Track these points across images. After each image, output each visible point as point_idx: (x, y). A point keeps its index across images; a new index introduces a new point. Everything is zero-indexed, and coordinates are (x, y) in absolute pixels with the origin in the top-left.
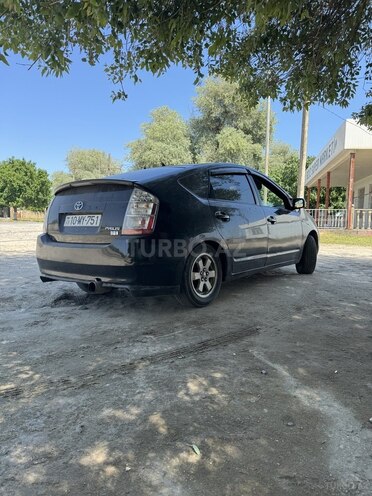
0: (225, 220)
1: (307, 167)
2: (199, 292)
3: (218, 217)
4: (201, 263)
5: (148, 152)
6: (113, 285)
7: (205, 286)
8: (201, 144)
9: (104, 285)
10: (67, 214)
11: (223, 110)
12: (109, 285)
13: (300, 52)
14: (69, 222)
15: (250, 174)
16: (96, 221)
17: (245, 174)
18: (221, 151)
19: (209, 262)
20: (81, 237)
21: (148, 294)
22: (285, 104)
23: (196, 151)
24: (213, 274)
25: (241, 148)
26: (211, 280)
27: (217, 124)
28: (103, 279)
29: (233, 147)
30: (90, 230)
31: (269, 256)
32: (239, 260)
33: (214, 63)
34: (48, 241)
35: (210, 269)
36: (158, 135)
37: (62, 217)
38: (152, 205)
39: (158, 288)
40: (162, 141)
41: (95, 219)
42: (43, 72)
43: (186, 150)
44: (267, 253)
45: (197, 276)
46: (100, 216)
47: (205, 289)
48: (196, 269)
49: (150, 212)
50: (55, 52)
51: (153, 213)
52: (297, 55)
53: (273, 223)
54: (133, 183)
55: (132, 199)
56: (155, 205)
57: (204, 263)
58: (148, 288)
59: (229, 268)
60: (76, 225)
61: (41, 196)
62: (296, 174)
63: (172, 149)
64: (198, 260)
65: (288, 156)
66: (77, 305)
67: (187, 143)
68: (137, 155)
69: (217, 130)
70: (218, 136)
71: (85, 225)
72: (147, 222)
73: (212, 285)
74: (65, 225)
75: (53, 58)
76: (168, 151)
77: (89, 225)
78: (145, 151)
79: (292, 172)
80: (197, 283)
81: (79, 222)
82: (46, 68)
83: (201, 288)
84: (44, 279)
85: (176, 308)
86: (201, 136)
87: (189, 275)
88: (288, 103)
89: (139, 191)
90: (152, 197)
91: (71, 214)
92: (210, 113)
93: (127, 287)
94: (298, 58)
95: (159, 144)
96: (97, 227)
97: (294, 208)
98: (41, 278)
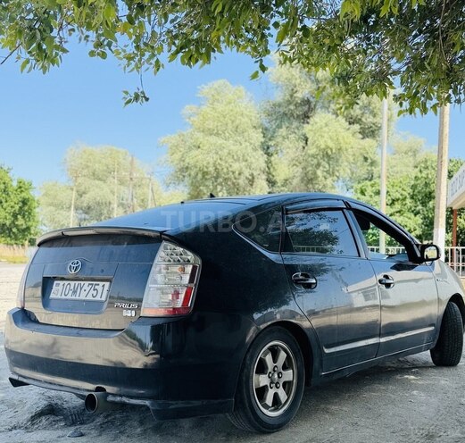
0: (309, 286)
1: (450, 177)
2: (266, 407)
3: (297, 282)
4: (269, 358)
5: (195, 152)
6: (125, 400)
7: (276, 397)
8: (280, 139)
9: (110, 398)
10: (55, 278)
11: (315, 87)
12: (118, 399)
13: (421, 32)
14: (58, 291)
15: (349, 208)
16: (101, 291)
17: (341, 209)
18: (312, 150)
19: (283, 356)
20: (77, 317)
21: (181, 414)
22: (401, 104)
23: (271, 150)
24: (289, 375)
25: (344, 146)
26: (287, 385)
27: (306, 108)
28: (109, 389)
29: (331, 144)
30: (92, 307)
31: (383, 340)
32: (332, 350)
33: (288, 48)
34: (23, 321)
35: (285, 367)
36: (211, 125)
37: (47, 283)
38: (189, 269)
39: (197, 403)
40: (217, 134)
41: (99, 288)
42: (23, 67)
43: (255, 150)
44: (380, 335)
45: (263, 380)
46: (107, 284)
47: (277, 402)
48: (262, 368)
49: (187, 278)
50: (43, 39)
51: (191, 280)
52: (416, 36)
53: (388, 286)
54: (162, 233)
55: (158, 259)
56: (194, 269)
57: (275, 359)
58: (180, 404)
59: (316, 364)
60: (69, 297)
61: (20, 221)
62: (433, 187)
63: (232, 148)
64: (265, 354)
65: (420, 157)
66: (67, 426)
67: (258, 137)
68: (177, 156)
69: (306, 117)
70: (307, 128)
71: (83, 297)
72: (182, 296)
73: (288, 394)
74: (52, 296)
75: (39, 46)
76: (226, 151)
77: (90, 298)
78: (190, 149)
79: (426, 185)
80: (262, 392)
81: (75, 292)
82: (28, 61)
83: (269, 400)
84: (15, 383)
85: (228, 434)
86: (279, 127)
87: (249, 378)
88: (406, 104)
89: (171, 246)
90: (190, 256)
91: (63, 279)
92: (293, 92)
93: (147, 403)
94: (417, 40)
95: (213, 139)
96: (102, 302)
97: (422, 260)
98: (11, 380)
